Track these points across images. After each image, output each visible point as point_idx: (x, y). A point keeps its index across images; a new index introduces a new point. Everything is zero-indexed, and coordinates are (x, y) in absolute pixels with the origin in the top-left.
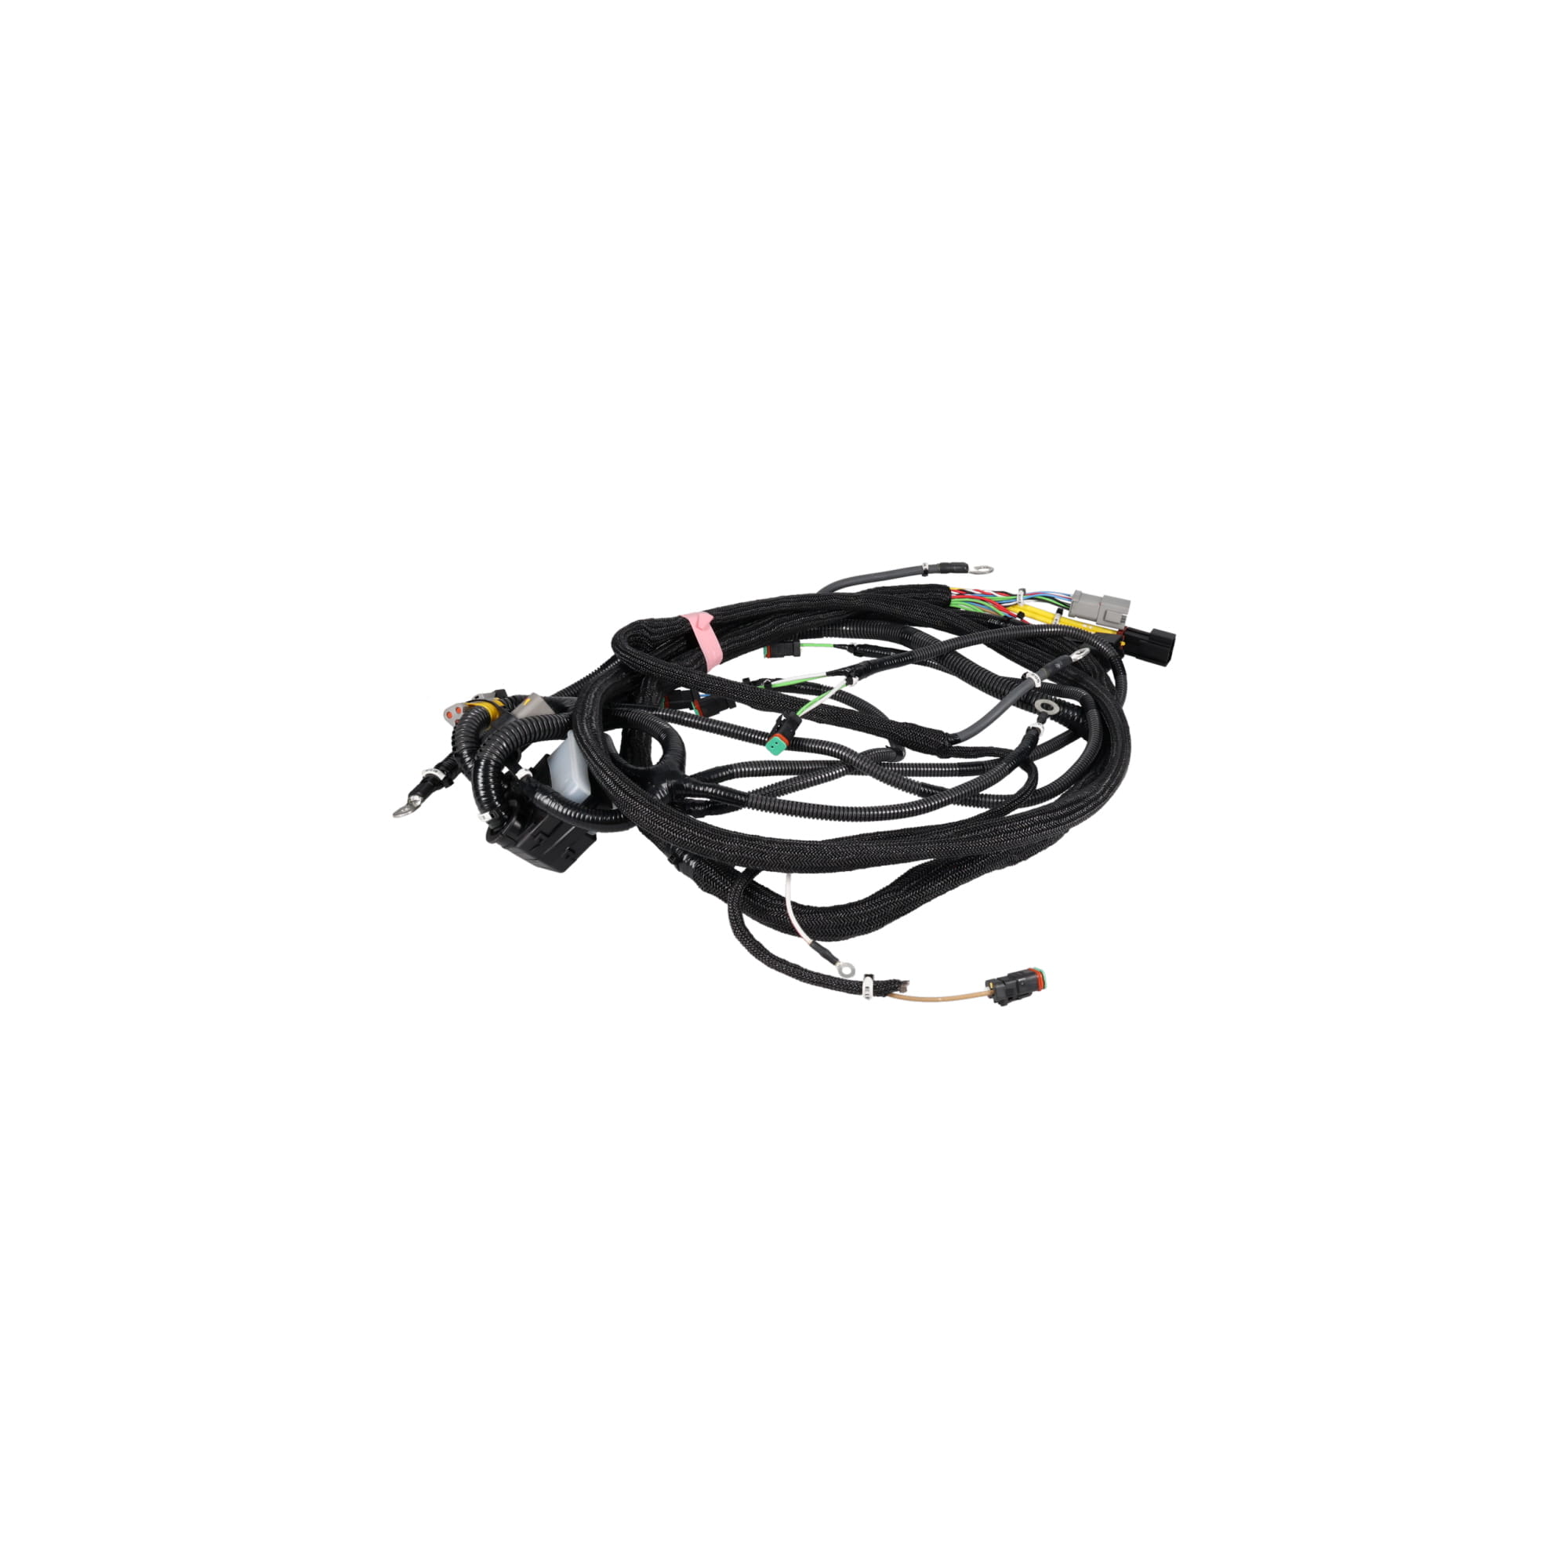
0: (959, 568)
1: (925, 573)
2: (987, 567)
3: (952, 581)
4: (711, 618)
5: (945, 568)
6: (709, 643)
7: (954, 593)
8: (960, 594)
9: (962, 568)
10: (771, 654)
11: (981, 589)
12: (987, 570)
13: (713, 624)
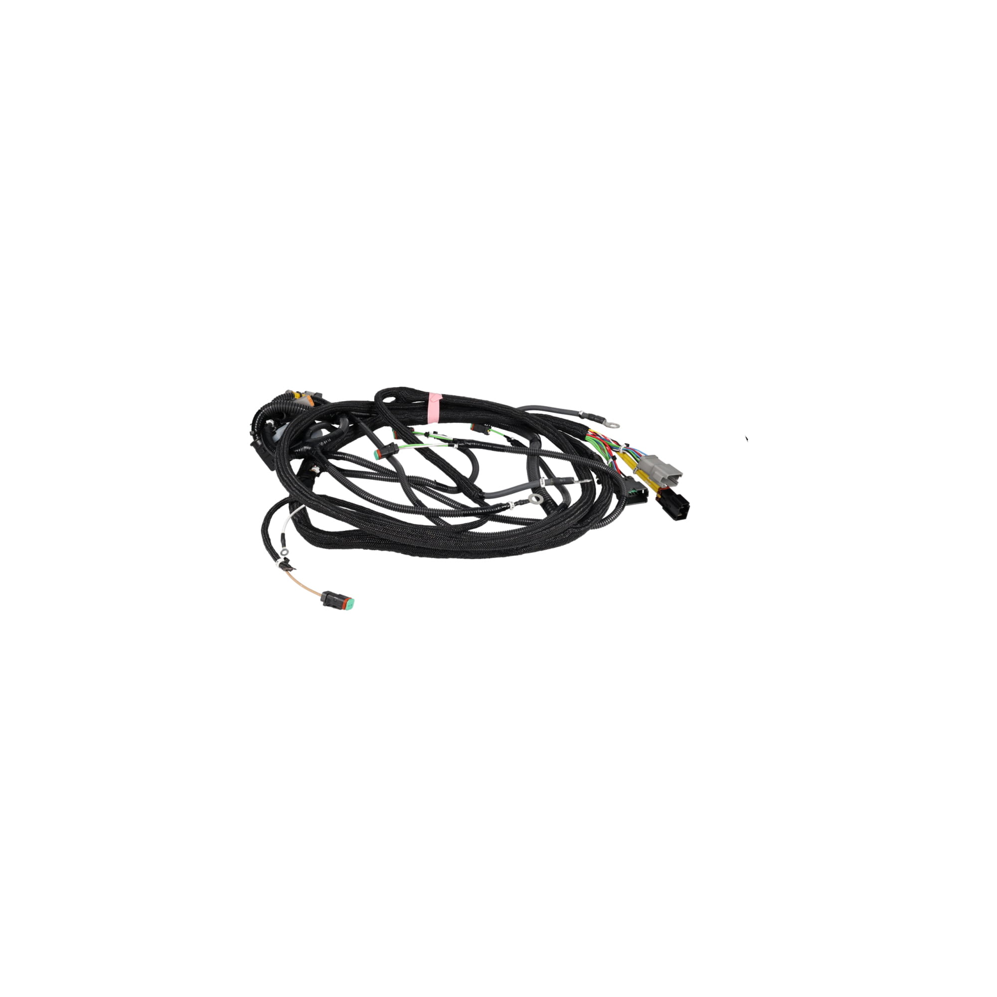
0: (598, 419)
1: (582, 417)
2: (616, 425)
3: (593, 426)
4: (441, 398)
5: (591, 417)
6: (434, 410)
7: (590, 433)
8: (593, 435)
9: (600, 420)
10: (473, 429)
11: (606, 436)
12: (615, 426)
13: (441, 401)
